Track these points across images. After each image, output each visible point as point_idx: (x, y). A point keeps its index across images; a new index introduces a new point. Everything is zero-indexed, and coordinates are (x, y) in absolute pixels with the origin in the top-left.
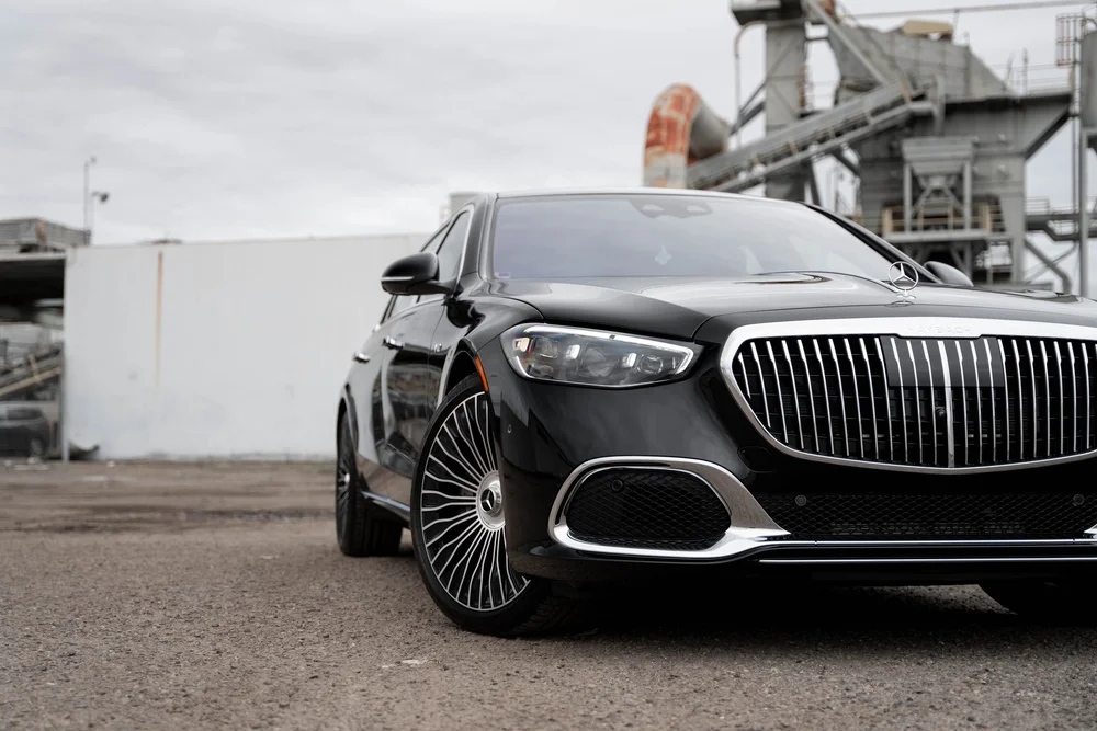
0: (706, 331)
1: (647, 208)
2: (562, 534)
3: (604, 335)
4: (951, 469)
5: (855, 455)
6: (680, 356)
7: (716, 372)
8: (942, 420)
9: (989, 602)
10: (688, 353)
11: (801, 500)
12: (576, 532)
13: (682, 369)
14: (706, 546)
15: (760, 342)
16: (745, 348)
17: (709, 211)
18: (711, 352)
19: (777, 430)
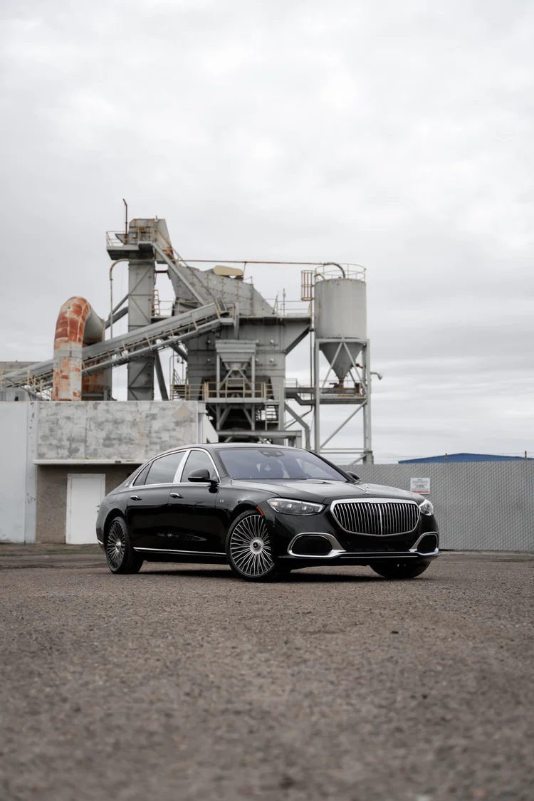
0: (326, 502)
1: (265, 453)
2: (291, 552)
3: (300, 502)
4: (382, 535)
5: (361, 532)
6: (319, 508)
7: (329, 512)
8: (380, 523)
9: (375, 574)
10: (321, 507)
11: (348, 543)
12: (293, 552)
13: (319, 511)
14: (327, 554)
15: (339, 504)
16: (336, 506)
17: (283, 455)
18: (327, 505)
19: (344, 526)
